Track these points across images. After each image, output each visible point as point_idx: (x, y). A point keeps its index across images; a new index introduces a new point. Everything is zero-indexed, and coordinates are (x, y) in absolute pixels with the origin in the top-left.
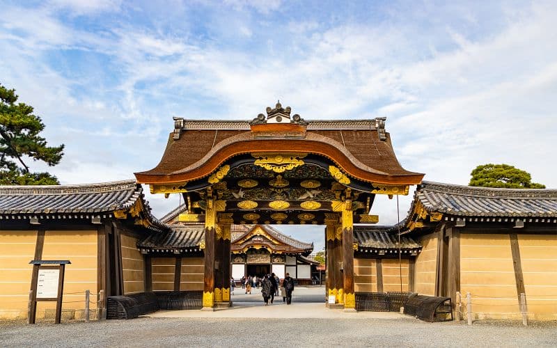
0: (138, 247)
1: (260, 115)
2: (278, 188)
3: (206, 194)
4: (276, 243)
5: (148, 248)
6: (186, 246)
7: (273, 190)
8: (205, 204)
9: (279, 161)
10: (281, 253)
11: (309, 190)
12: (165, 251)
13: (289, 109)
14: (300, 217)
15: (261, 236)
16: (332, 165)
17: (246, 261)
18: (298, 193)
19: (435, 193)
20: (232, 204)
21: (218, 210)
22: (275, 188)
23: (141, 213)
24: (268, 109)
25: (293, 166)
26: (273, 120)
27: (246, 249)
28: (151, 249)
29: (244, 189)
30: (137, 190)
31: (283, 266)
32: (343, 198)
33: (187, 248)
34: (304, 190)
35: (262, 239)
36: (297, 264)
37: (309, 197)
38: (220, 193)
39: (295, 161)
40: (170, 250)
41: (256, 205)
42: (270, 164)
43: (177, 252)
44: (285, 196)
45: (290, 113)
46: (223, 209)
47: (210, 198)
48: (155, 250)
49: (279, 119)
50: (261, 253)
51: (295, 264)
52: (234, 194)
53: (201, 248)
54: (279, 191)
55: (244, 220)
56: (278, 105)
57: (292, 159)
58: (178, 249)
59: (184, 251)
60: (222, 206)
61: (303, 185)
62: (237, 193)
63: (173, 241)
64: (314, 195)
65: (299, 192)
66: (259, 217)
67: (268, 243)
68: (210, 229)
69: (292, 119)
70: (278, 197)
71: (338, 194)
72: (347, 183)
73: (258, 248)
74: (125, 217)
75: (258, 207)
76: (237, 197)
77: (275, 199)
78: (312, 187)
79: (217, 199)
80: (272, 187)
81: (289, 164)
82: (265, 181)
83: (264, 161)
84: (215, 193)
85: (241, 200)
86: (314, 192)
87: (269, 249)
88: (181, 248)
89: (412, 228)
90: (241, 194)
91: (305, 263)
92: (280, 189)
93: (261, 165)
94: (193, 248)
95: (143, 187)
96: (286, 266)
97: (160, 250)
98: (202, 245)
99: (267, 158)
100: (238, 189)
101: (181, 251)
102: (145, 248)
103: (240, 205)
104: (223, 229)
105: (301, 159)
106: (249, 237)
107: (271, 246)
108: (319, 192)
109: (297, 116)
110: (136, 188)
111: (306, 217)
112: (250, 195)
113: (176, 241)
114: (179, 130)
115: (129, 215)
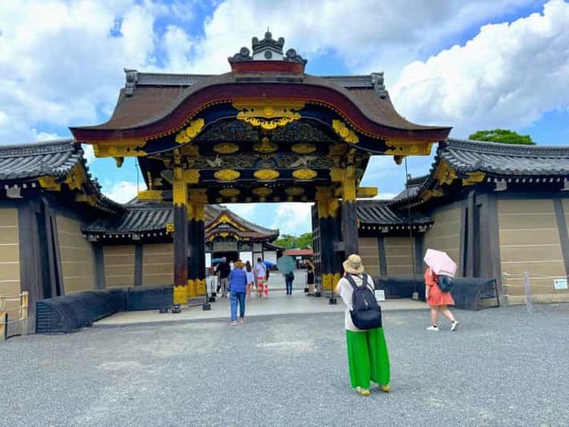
0: (84, 233)
1: (244, 50)
2: (264, 154)
3: (172, 161)
4: (243, 229)
5: (98, 233)
6: (148, 229)
7: (258, 156)
8: (172, 175)
9: (269, 114)
10: (248, 239)
11: (301, 155)
12: (120, 236)
13: (282, 40)
14: (288, 191)
15: (227, 223)
16: (335, 119)
17: (212, 249)
18: (288, 160)
19: (463, 151)
20: (207, 174)
21: (190, 182)
22: (261, 154)
23: (83, 185)
24: (255, 40)
25: (287, 121)
26: (260, 57)
27: (213, 237)
28: (101, 234)
29: (221, 155)
30: (75, 152)
31: (251, 253)
32: (343, 164)
33: (149, 232)
34: (296, 157)
35: (228, 226)
36: (263, 250)
37: (302, 165)
38: (191, 161)
39: (289, 114)
40: (126, 235)
41: (237, 175)
42: (256, 118)
43: (136, 237)
44: (273, 163)
45: (282, 47)
46: (196, 181)
47: (178, 166)
48: (107, 236)
49: (268, 55)
50: (227, 241)
51: (261, 250)
52: (208, 161)
53: (168, 230)
54: (265, 158)
55: (220, 196)
56: (268, 35)
57: (285, 111)
58: (137, 233)
59: (146, 235)
60: (194, 177)
61: (294, 149)
62: (214, 160)
63: (131, 224)
64: (308, 162)
65: (289, 158)
66: (238, 192)
67: (235, 230)
68: (180, 205)
69: (285, 56)
70: (265, 165)
71: (336, 160)
72: (354, 142)
73: (224, 235)
74: (58, 188)
75: (240, 178)
76: (212, 164)
77: (262, 168)
78: (306, 152)
79: (188, 168)
80: (257, 152)
81: (281, 118)
82: (248, 144)
83: (250, 114)
84: (184, 160)
85: (219, 169)
86: (308, 158)
87: (236, 237)
88: (141, 233)
89: (426, 198)
90: (218, 161)
91: (271, 249)
92: (268, 154)
93: (245, 119)
94: (158, 231)
95: (84, 149)
96: (253, 253)
97: (114, 236)
98: (170, 227)
99: (253, 110)
100: (213, 155)
101: (142, 236)
102: (94, 234)
103: (218, 175)
104: (194, 208)
105: (297, 111)
106: (215, 225)
107: (237, 232)
108: (315, 158)
109: (292, 51)
110: (73, 149)
111: (296, 191)
112: (228, 162)
113: (134, 224)
114: (132, 84)
115: (65, 187)
